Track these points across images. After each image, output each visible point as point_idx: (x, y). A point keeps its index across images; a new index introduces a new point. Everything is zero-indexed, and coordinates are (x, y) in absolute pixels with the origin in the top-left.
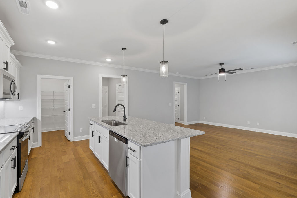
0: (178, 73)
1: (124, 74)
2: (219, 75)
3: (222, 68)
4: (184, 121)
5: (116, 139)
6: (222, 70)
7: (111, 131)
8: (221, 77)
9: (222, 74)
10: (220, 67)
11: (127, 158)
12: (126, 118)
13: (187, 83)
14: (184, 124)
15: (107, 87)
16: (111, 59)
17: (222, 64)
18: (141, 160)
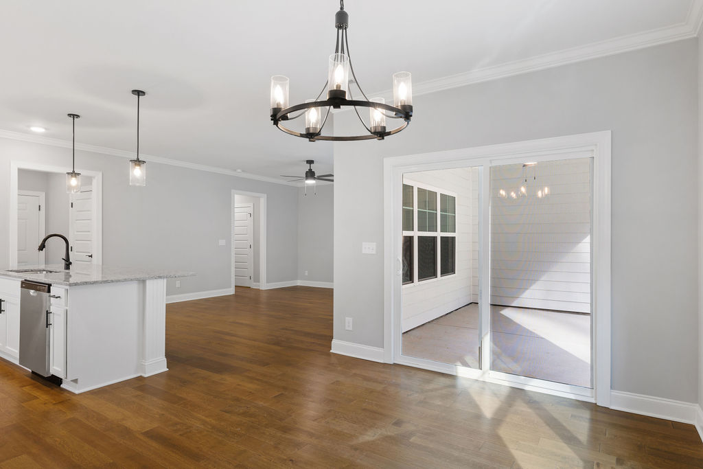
0: (239, 171)
1: (74, 171)
2: (307, 184)
3: (310, 170)
4: (259, 282)
5: (32, 292)
6: (310, 174)
7: (26, 280)
8: (310, 187)
9: (311, 182)
10: (307, 167)
11: (48, 313)
12: (71, 263)
13: (266, 195)
14: (261, 289)
15: (44, 194)
16: (46, 129)
17: (310, 162)
18: (68, 308)
